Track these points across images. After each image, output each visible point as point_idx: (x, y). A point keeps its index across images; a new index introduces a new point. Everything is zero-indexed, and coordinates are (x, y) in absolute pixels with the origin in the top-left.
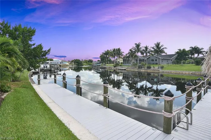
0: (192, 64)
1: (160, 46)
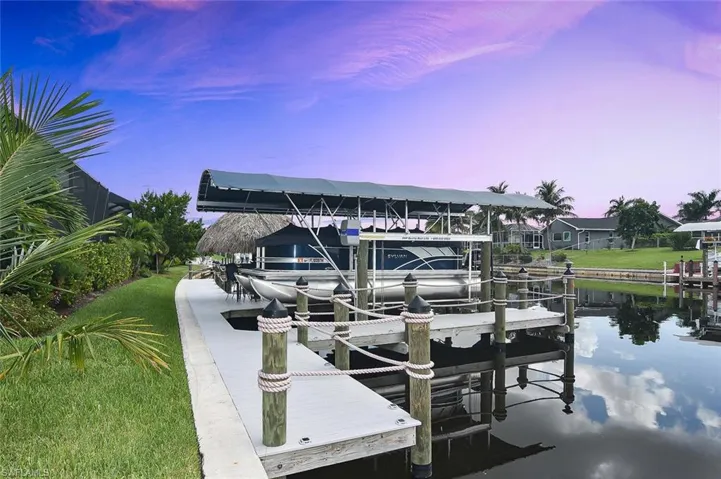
0: (661, 246)
1: (555, 190)
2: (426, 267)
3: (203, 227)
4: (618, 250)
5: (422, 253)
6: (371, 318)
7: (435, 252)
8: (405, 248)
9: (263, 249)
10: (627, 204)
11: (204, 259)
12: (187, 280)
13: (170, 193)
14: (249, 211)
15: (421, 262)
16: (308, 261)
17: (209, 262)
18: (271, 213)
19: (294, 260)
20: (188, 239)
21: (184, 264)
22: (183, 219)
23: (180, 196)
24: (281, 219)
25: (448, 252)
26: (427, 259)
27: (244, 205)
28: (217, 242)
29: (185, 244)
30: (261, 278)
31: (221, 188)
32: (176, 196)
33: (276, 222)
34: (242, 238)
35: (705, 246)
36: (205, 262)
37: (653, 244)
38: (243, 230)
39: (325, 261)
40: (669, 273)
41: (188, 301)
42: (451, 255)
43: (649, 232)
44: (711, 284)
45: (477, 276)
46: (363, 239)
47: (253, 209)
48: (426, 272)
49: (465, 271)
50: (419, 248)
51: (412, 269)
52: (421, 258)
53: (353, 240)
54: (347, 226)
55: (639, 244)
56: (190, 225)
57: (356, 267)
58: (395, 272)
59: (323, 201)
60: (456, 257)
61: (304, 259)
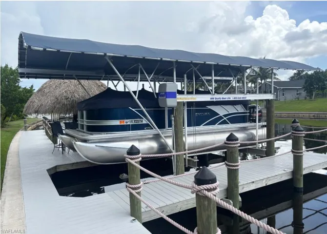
2: (225, 122)
5: (221, 111)
7: (231, 110)
8: (209, 107)
9: (85, 113)
12: (24, 132)
13: (7, 66)
15: (221, 118)
16: (128, 122)
18: (88, 79)
22: (18, 86)
24: (97, 84)
25: (240, 109)
26: (225, 116)
27: (64, 73)
28: (42, 105)
31: (32, 48)
32: (11, 69)
33: (93, 87)
34: (64, 101)
38: (65, 94)
39: (145, 121)
42: (242, 111)
45: (263, 126)
46: (178, 101)
47: (72, 75)
48: (224, 126)
49: (253, 124)
50: (219, 106)
51: (214, 124)
52: (221, 115)
53: (171, 102)
54: (165, 89)
55: (317, 95)
56: (23, 91)
57: (173, 126)
58: (201, 128)
59: (141, 66)
60: (246, 113)
61: (125, 121)
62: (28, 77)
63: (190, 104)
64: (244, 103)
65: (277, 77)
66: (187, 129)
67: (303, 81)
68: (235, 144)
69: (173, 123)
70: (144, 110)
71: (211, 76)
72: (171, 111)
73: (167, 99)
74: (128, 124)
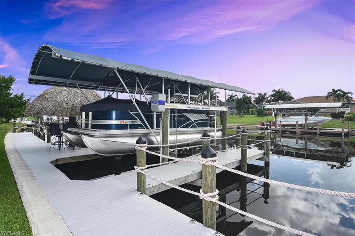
2: (194, 126)
3: (24, 99)
4: (236, 116)
5: (192, 118)
6: (170, 160)
7: (199, 117)
8: (185, 114)
9: (90, 114)
10: (234, 96)
11: (22, 119)
12: (12, 133)
14: (73, 86)
15: (192, 123)
16: (128, 122)
17: (27, 121)
19: (114, 122)
20: (13, 106)
21: (8, 122)
22: (9, 93)
23: (6, 78)
24: (92, 93)
25: (204, 117)
26: (195, 121)
27: (68, 81)
28: (43, 108)
29: (10, 109)
30: (91, 136)
31: (63, 57)
34: (65, 105)
35: (276, 115)
36: (22, 121)
37: (248, 114)
38: (66, 100)
39: (139, 122)
40: (259, 126)
41: (17, 151)
42: (206, 118)
43: (248, 109)
44: (278, 131)
45: (218, 130)
46: (167, 107)
47: (75, 84)
48: (194, 129)
49: (212, 128)
50: (191, 114)
51: (188, 127)
52: (192, 120)
53: (161, 108)
54: (158, 98)
55: (244, 113)
56: (14, 97)
57: (161, 127)
58: (179, 129)
59: (138, 80)
60: (208, 120)
61: (125, 121)
62: (36, 84)
63: (172, 111)
64: (207, 113)
65: (218, 98)
66: (170, 130)
67: (235, 103)
68: (208, 139)
69: (161, 123)
70: (141, 113)
71: (187, 93)
72: (159, 115)
73: (159, 106)
74: (126, 123)
